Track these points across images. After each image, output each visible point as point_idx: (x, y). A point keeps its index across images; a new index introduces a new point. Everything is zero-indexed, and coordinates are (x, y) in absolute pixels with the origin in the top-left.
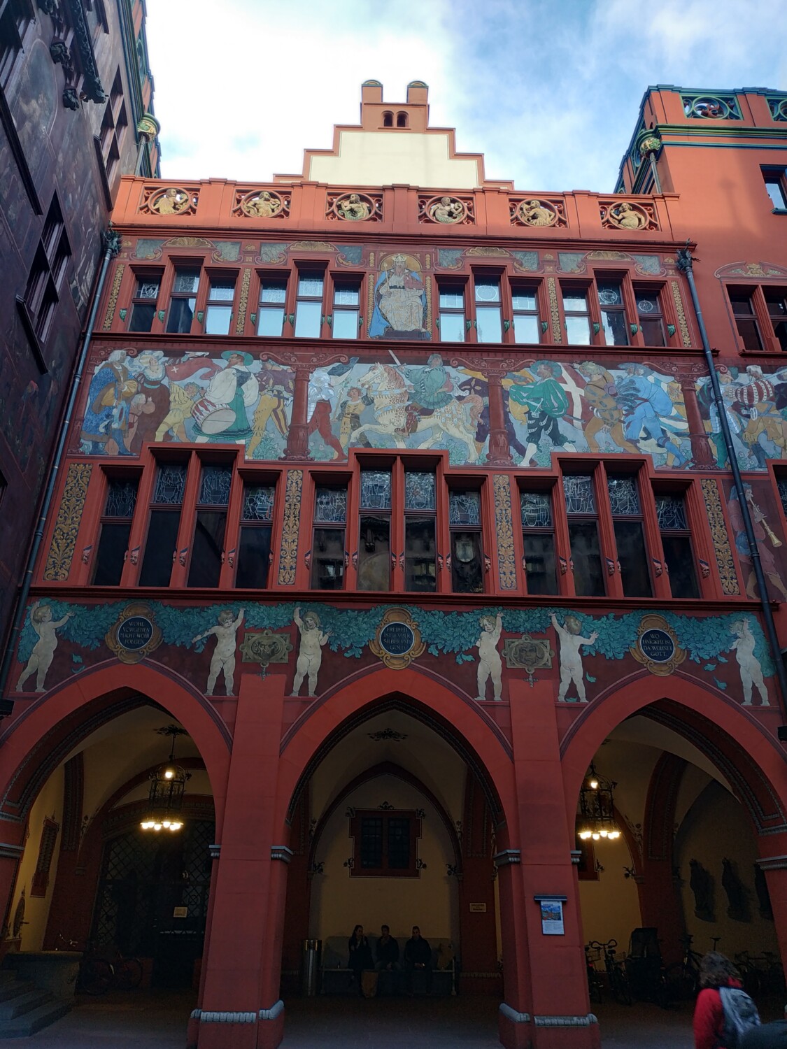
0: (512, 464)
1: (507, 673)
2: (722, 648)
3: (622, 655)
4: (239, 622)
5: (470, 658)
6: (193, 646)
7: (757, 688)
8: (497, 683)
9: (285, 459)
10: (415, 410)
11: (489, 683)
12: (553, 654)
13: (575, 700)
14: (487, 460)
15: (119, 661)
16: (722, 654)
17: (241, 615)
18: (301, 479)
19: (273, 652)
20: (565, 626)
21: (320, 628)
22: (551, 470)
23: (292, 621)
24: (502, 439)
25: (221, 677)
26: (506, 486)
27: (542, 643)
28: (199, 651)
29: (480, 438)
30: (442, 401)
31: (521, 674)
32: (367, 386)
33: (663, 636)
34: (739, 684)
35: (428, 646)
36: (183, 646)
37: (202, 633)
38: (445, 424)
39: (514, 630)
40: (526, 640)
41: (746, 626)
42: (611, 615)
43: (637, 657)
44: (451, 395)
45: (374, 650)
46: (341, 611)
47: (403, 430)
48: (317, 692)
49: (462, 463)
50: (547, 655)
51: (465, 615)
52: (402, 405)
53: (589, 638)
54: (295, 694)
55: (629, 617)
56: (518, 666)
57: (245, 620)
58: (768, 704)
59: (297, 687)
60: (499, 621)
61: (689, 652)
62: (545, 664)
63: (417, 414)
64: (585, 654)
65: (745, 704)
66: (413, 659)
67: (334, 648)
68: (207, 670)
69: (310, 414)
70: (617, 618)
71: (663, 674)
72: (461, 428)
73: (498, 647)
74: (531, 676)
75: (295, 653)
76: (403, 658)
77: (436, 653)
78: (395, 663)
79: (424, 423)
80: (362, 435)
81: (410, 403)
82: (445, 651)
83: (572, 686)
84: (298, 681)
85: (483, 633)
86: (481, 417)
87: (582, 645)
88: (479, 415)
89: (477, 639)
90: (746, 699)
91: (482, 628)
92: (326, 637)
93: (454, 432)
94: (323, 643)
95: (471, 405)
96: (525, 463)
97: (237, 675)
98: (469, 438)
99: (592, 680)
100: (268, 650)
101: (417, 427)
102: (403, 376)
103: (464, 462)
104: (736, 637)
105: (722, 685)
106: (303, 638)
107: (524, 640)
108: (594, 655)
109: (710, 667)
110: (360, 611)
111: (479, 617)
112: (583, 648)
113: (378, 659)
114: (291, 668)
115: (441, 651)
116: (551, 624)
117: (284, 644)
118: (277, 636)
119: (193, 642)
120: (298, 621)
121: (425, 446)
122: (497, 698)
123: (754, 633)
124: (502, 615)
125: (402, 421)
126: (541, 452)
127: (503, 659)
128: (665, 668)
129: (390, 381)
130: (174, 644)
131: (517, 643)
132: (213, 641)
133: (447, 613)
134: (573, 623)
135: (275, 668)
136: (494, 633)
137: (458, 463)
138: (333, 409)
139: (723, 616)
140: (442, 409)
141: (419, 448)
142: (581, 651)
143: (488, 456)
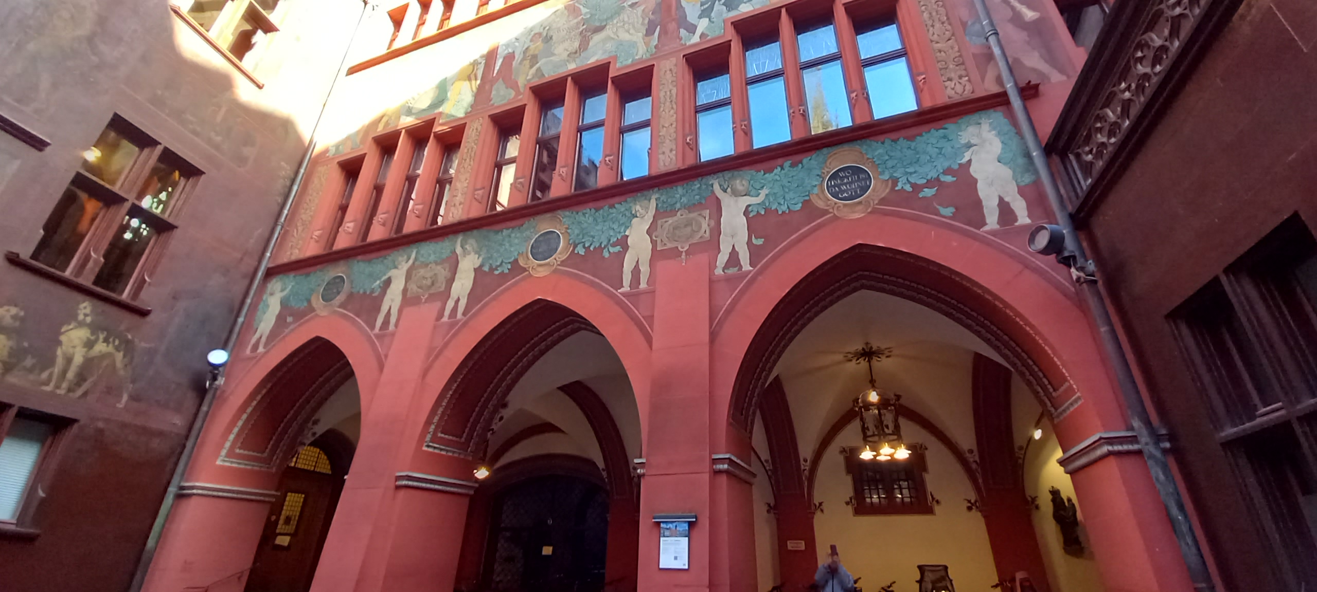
0: (682, 45)
1: (657, 255)
2: (946, 164)
3: (800, 205)
4: (411, 262)
5: (618, 248)
6: (373, 291)
7: (1008, 203)
8: (645, 269)
9: (471, 112)
10: (588, 32)
11: (636, 272)
12: (713, 223)
13: (736, 269)
14: (654, 50)
15: (317, 315)
16: (948, 171)
17: (413, 256)
18: (481, 125)
19: (433, 284)
20: (729, 190)
21: (476, 253)
22: (723, 36)
23: (454, 252)
24: (672, 26)
25: (389, 313)
26: (672, 68)
27: (700, 215)
28: (376, 294)
29: (649, 32)
30: (615, 13)
31: (674, 253)
32: (547, 28)
33: (857, 171)
34: (978, 204)
35: (575, 246)
36: (365, 293)
37: (380, 279)
38: (615, 33)
39: (669, 209)
40: (682, 215)
41: (985, 127)
42: (787, 164)
43: (820, 204)
44: (624, 6)
45: (521, 263)
46: (497, 232)
47: (576, 52)
48: (464, 314)
49: (630, 61)
50: (705, 226)
51: (616, 206)
52: (577, 31)
53: (758, 195)
54: (445, 319)
55: (811, 161)
56: (669, 245)
57: (416, 259)
58: (1028, 221)
59: (447, 312)
60: (653, 203)
61: (895, 181)
62: (701, 237)
63: (590, 33)
64: (751, 215)
65: (986, 228)
66: (559, 263)
67: (486, 269)
68: (378, 309)
69: (497, 68)
70: (793, 165)
71: (857, 216)
72: (632, 31)
73: (649, 232)
74: (684, 254)
75: (451, 281)
76: (548, 264)
77: (582, 252)
78: (540, 270)
79: (597, 38)
80: (539, 69)
81: (584, 27)
82: (592, 248)
83: (734, 254)
84: (450, 304)
85: (635, 220)
86: (652, 14)
87: (749, 206)
88: (651, 13)
89: (627, 227)
90: (988, 221)
91: (633, 215)
92: (481, 259)
93: (624, 36)
94: (477, 266)
95: (642, 8)
96: (696, 39)
97: (400, 311)
98: (638, 37)
99: (760, 242)
100: (429, 282)
101: (588, 44)
102: (581, 7)
103: (630, 60)
104: (969, 146)
105: (948, 211)
106: (460, 265)
107: (681, 217)
108: (763, 213)
109: (928, 192)
110: (513, 228)
111: (631, 205)
112: (750, 209)
113: (525, 270)
114: (447, 294)
115: (587, 249)
116: (713, 192)
117: (442, 272)
118: (439, 267)
119: (373, 287)
120: (459, 250)
121: (593, 58)
122: (643, 285)
123: (999, 134)
124: (657, 196)
125: (576, 44)
126: (713, 22)
127: (654, 243)
128: (860, 207)
129: (568, 16)
130: (359, 292)
131: (670, 222)
132: (388, 282)
133: (597, 210)
134: (740, 184)
135: (432, 298)
136: (646, 217)
137: (625, 63)
138: (516, 57)
139: (946, 126)
140: (615, 21)
141: (589, 62)
142: (746, 213)
143: (656, 47)
